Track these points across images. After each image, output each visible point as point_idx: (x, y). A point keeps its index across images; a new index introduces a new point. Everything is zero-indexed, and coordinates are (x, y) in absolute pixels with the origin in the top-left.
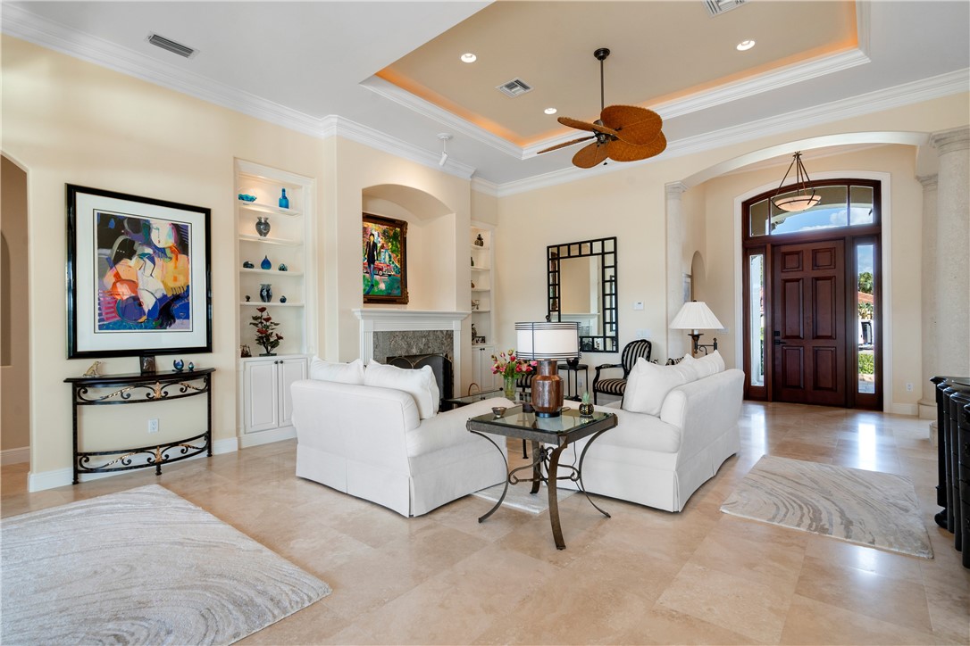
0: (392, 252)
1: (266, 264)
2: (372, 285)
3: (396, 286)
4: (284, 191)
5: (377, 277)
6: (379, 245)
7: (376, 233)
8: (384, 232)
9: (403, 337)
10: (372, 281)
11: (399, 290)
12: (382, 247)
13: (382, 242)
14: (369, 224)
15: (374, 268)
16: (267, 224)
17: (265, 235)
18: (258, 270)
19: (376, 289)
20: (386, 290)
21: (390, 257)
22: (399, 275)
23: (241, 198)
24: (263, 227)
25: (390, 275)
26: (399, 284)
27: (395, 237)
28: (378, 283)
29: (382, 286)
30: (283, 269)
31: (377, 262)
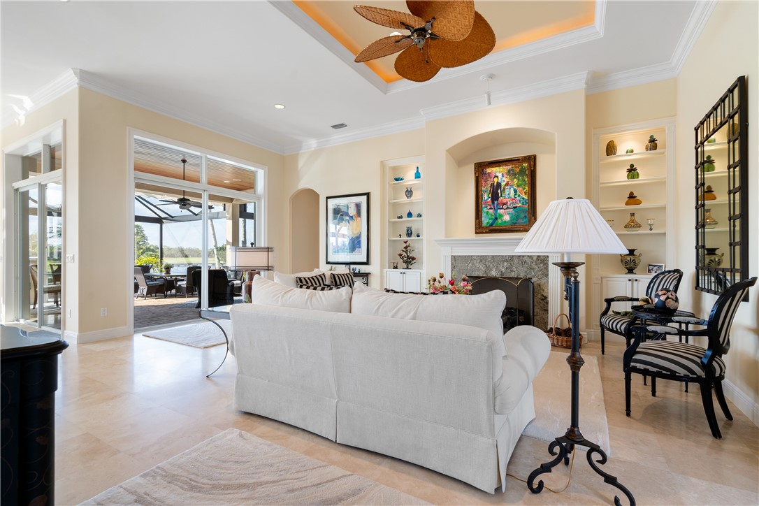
0: (518, 186)
1: (410, 215)
2: (496, 219)
3: (523, 216)
4: (418, 168)
5: (501, 211)
6: (503, 184)
7: (500, 175)
8: (509, 171)
9: (481, 261)
10: (496, 215)
11: (527, 219)
12: (507, 184)
13: (506, 180)
14: (493, 169)
15: (498, 204)
16: (411, 191)
17: (410, 196)
18: (405, 218)
19: (499, 221)
20: (511, 221)
21: (515, 191)
22: (527, 206)
23: (396, 180)
24: (409, 193)
25: (515, 208)
26: (527, 214)
27: (522, 172)
28: (501, 216)
29: (507, 218)
30: (419, 216)
31: (500, 199)
